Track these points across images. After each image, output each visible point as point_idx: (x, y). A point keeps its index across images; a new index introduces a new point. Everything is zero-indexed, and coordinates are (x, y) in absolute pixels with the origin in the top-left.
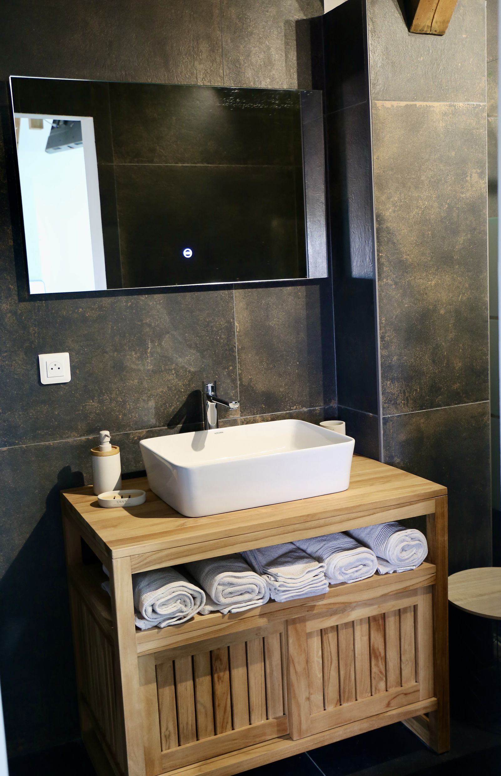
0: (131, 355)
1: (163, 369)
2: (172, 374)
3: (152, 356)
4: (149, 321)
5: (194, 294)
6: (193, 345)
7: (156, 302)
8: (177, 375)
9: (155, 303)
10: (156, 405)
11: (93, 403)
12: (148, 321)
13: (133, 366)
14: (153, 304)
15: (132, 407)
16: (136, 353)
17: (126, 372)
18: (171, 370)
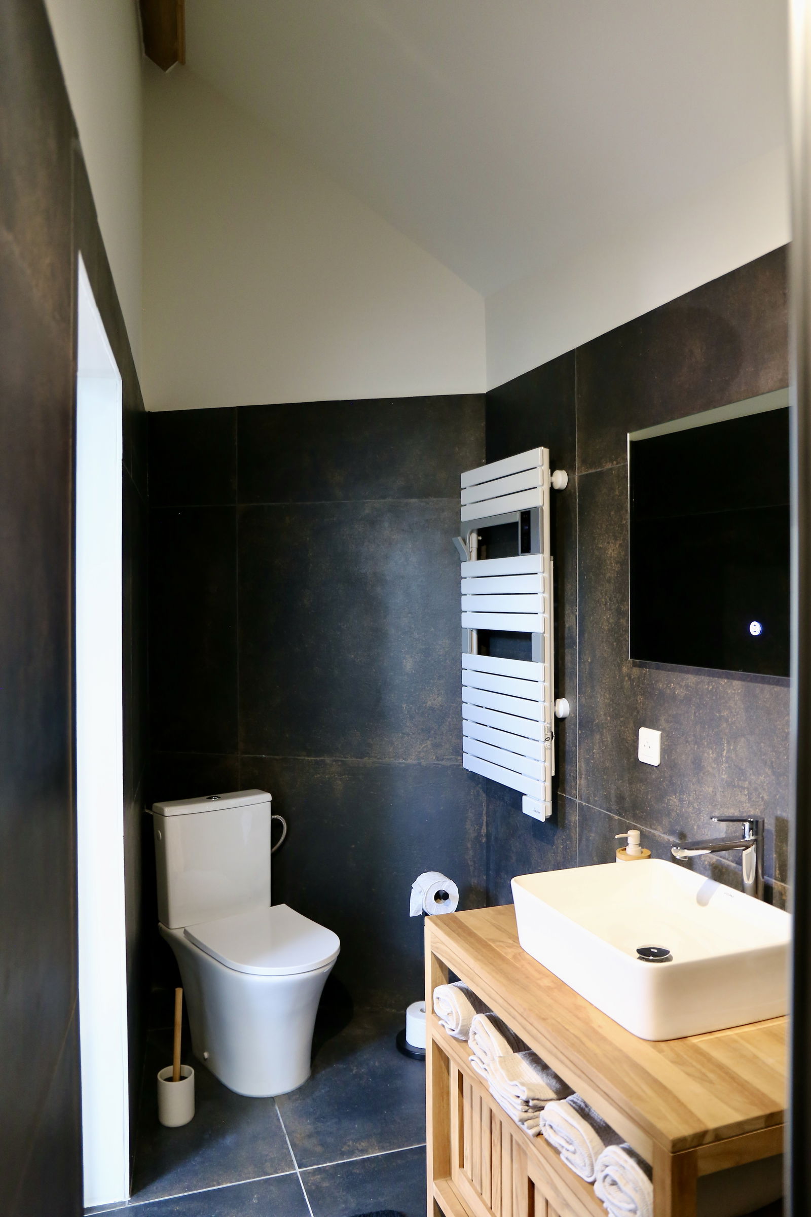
0: (708, 754)
1: (736, 784)
2: (745, 795)
3: (727, 762)
4: (727, 714)
5: (774, 688)
6: (769, 763)
7: (734, 690)
8: (750, 799)
9: (733, 692)
10: (727, 830)
11: (675, 800)
12: (725, 714)
13: (711, 770)
14: (731, 692)
15: (705, 821)
16: (713, 753)
17: (704, 774)
18: (744, 788)
